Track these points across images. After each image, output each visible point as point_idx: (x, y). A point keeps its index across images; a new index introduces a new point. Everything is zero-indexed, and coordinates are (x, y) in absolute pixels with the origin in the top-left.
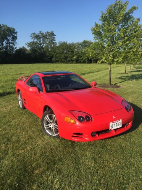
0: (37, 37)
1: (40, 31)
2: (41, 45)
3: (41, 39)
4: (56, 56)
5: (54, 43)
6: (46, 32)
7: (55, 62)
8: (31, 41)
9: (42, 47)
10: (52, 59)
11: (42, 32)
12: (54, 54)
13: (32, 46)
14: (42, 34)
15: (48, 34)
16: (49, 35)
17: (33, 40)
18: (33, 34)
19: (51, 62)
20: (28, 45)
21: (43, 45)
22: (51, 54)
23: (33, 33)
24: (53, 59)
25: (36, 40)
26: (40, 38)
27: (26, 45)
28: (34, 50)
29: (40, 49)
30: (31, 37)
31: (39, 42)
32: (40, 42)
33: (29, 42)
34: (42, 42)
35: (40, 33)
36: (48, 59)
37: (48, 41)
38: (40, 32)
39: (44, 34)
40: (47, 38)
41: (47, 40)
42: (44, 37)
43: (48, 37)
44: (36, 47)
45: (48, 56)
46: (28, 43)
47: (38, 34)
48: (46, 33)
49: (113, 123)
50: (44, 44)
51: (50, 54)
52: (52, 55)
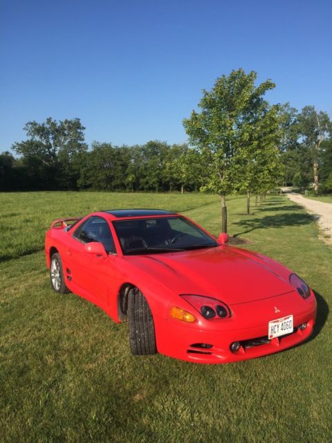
0: (40, 131)
1: (49, 117)
2: (51, 150)
3: (51, 136)
4: (85, 174)
5: (80, 145)
6: (63, 120)
7: (83, 189)
8: (25, 140)
9: (53, 155)
10: (78, 182)
11: (52, 121)
12: (82, 171)
13: (27, 151)
14: (54, 124)
15: (66, 126)
16: (70, 128)
17: (30, 138)
18: (31, 124)
19: (76, 188)
20: (19, 149)
21: (54, 150)
22: (74, 171)
23: (32, 121)
24: (80, 182)
25: (37, 138)
26: (48, 133)
27: (14, 147)
28: (31, 161)
29: (47, 158)
30: (27, 132)
31: (44, 143)
32: (47, 142)
33: (20, 142)
34: (52, 142)
35: (48, 123)
36: (68, 180)
37: (67, 141)
38: (49, 120)
39: (59, 124)
40: (65, 135)
41: (65, 139)
42: (57, 130)
43: (66, 132)
44: (38, 154)
45: (68, 175)
46: (18, 144)
47: (43, 125)
48: (61, 123)
49: (276, 324)
50: (58, 148)
51: (71, 170)
52: (76, 173)
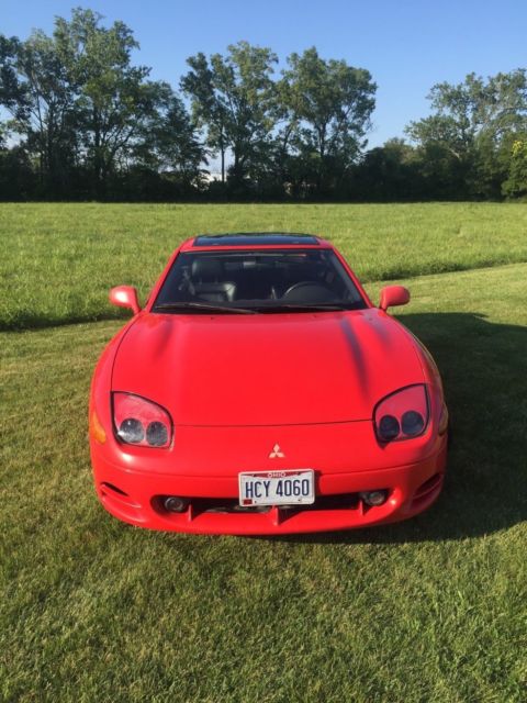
0: (454, 98)
1: (470, 73)
2: (466, 131)
3: (470, 107)
4: (519, 171)
5: (520, 118)
6: (495, 75)
7: (511, 198)
8: (426, 117)
9: (469, 138)
10: (503, 185)
11: (476, 78)
12: (514, 165)
13: (427, 135)
14: (478, 85)
15: (498, 85)
16: (505, 88)
17: (434, 112)
18: (440, 87)
19: (496, 195)
20: (415, 132)
21: (473, 131)
22: (499, 165)
23: (442, 83)
24: (507, 186)
25: (447, 112)
26: (465, 102)
27: (408, 130)
28: (433, 152)
29: (458, 144)
30: (432, 101)
31: (457, 119)
32: (462, 116)
33: (418, 121)
34: (470, 115)
35: (468, 84)
36: (486, 183)
37: (497, 112)
38: (470, 78)
39: (486, 83)
40: (494, 101)
41: (494, 109)
42: (481, 95)
43: (497, 97)
44: (443, 139)
45: (488, 174)
46: (414, 124)
47: (459, 87)
48: (492, 80)
49: (262, 480)
50: (480, 126)
51: (495, 164)
52: (502, 169)
